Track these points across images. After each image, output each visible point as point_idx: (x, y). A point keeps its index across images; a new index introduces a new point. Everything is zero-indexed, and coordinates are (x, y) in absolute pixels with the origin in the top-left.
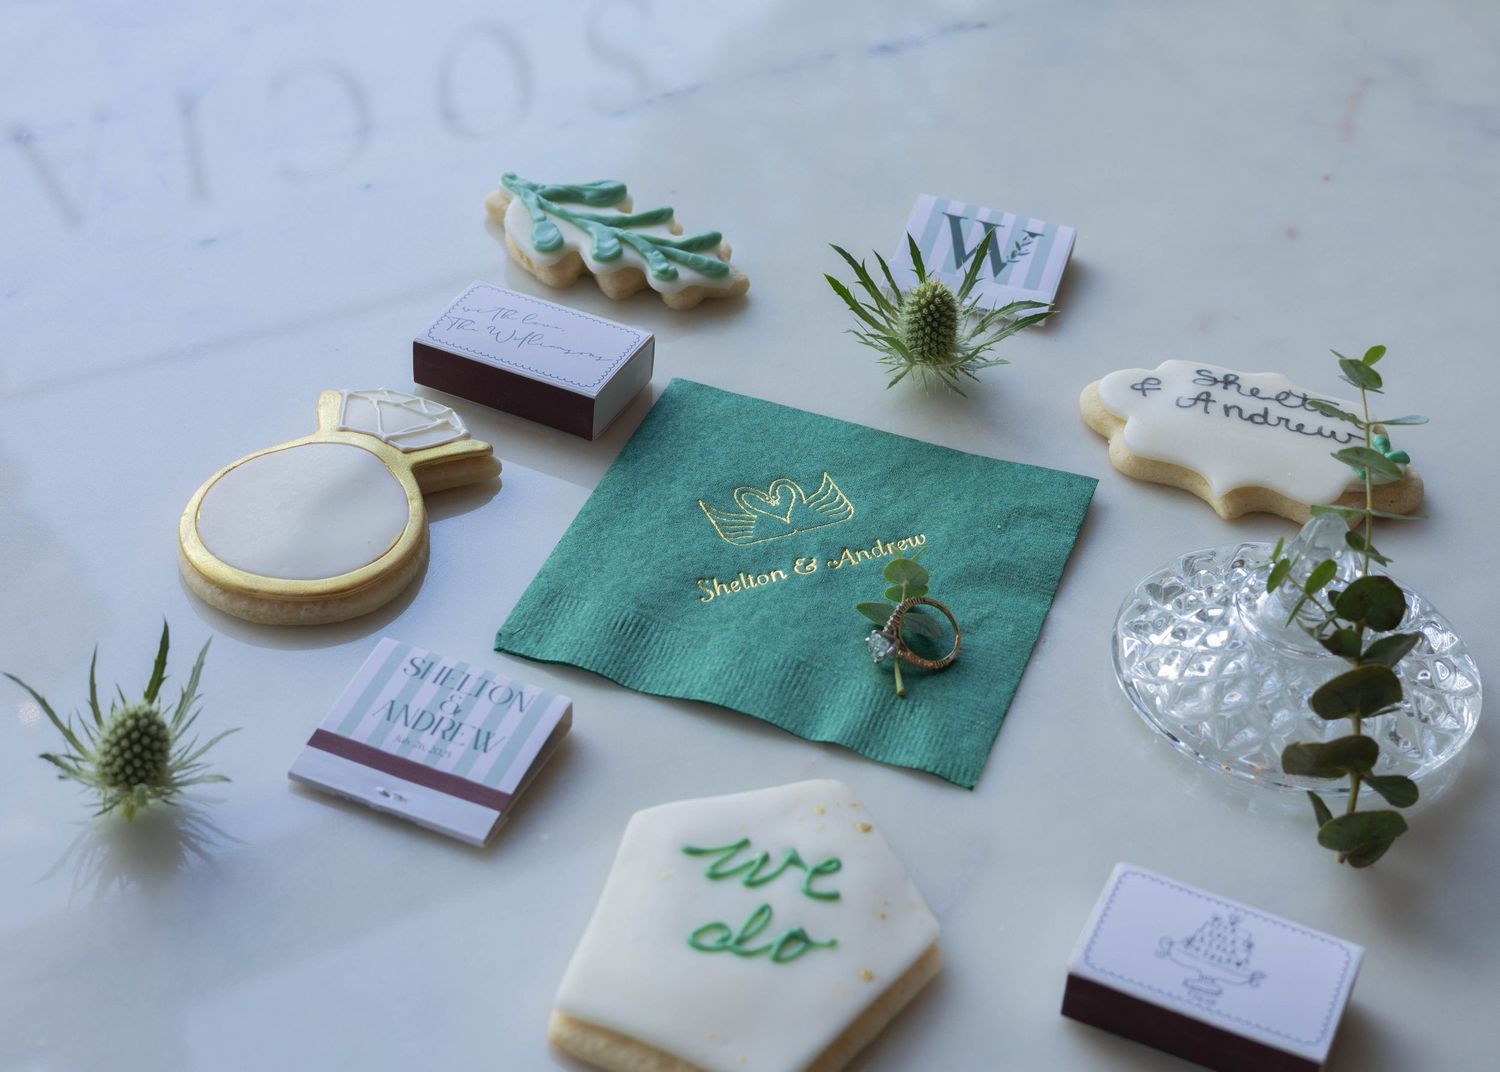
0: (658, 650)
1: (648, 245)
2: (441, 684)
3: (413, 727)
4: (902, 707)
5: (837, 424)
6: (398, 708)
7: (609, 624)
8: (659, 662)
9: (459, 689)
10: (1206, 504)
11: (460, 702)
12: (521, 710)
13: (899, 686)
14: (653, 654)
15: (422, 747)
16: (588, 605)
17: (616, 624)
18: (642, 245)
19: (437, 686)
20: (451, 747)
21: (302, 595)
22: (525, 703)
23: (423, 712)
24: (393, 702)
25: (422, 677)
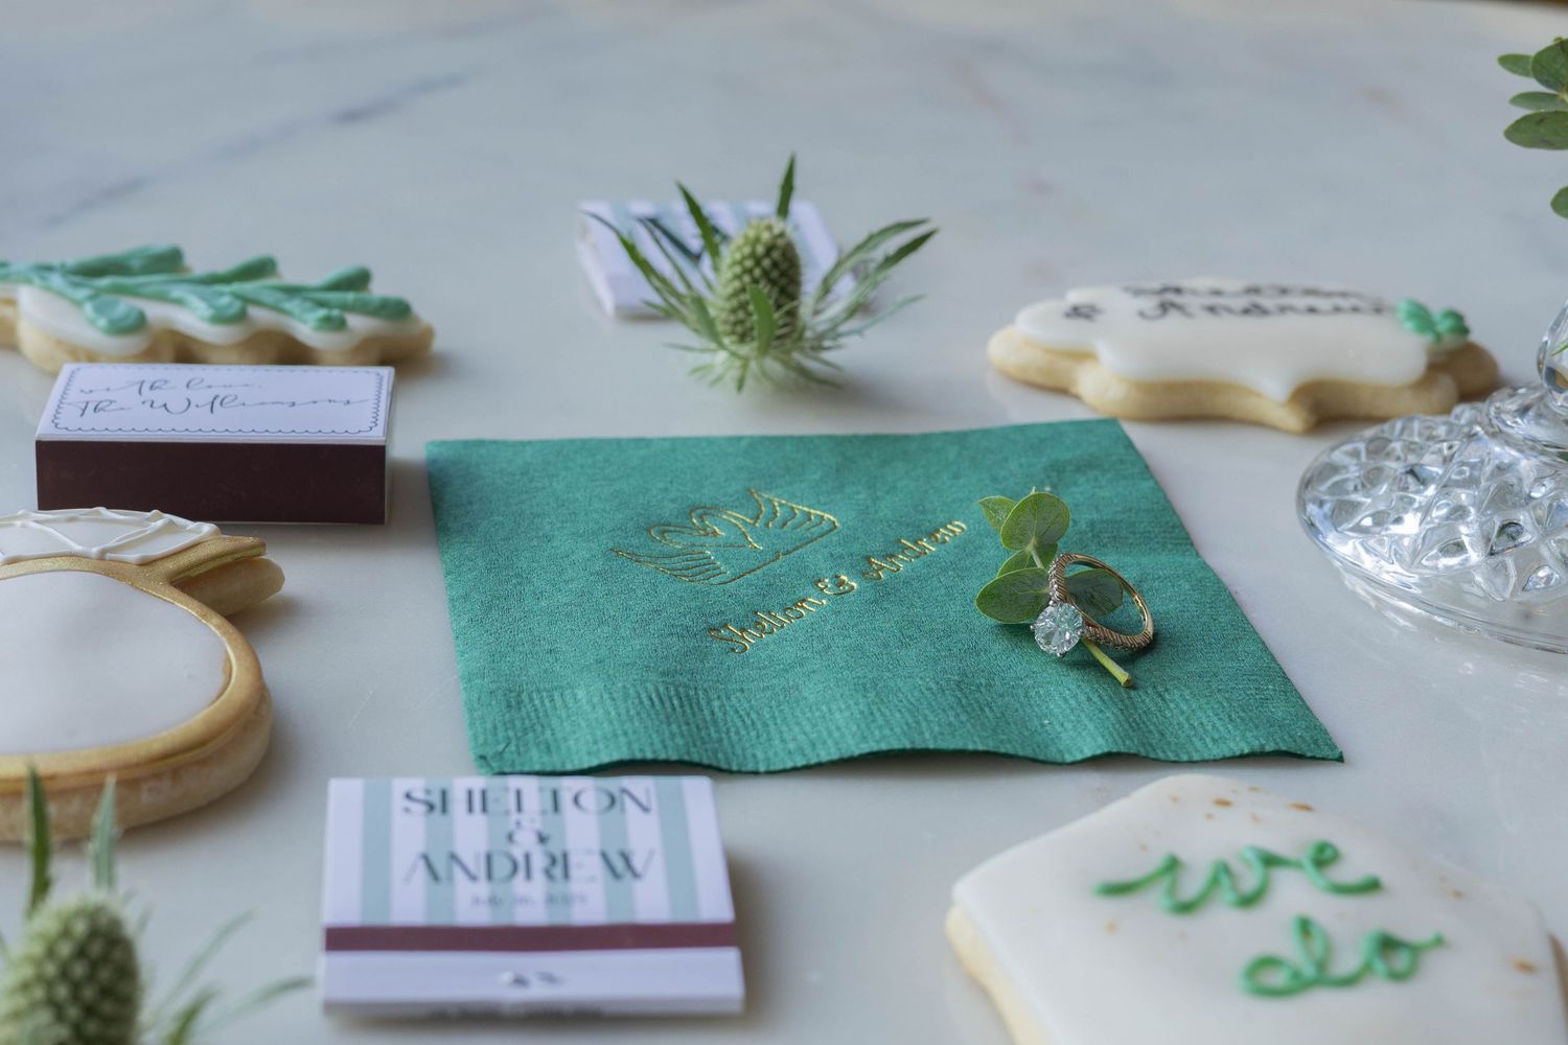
0: (737, 720)
1: (279, 295)
2: (484, 809)
3: (490, 876)
4: (1145, 700)
5: (711, 441)
6: (440, 864)
7: (641, 703)
8: (753, 734)
9: (519, 808)
10: (1259, 424)
11: (538, 826)
12: (646, 809)
13: (1121, 675)
14: (735, 725)
15: (525, 900)
16: (581, 694)
17: (651, 699)
18: (269, 297)
19: (479, 818)
20: (576, 886)
21: (137, 765)
22: (643, 800)
23: (489, 858)
24: (426, 858)
25: (444, 810)
